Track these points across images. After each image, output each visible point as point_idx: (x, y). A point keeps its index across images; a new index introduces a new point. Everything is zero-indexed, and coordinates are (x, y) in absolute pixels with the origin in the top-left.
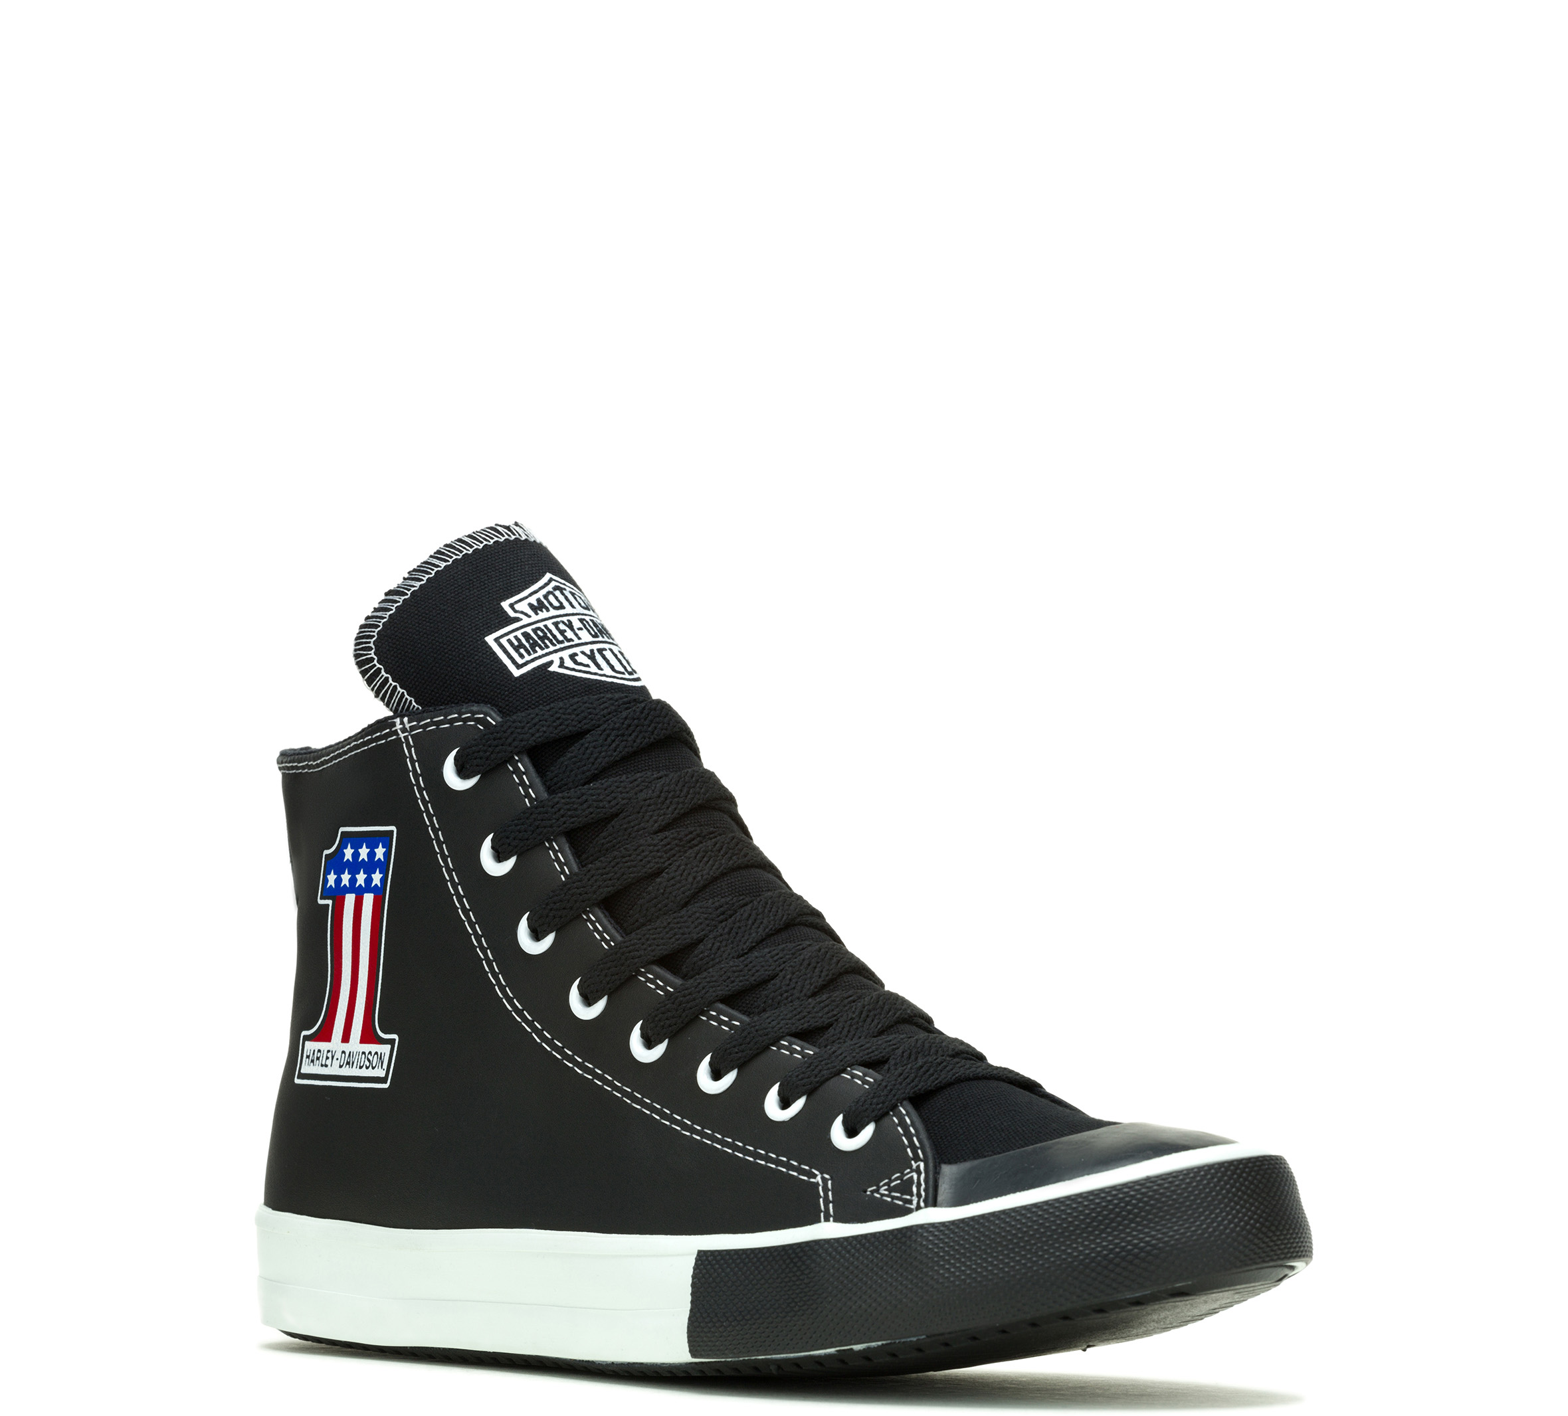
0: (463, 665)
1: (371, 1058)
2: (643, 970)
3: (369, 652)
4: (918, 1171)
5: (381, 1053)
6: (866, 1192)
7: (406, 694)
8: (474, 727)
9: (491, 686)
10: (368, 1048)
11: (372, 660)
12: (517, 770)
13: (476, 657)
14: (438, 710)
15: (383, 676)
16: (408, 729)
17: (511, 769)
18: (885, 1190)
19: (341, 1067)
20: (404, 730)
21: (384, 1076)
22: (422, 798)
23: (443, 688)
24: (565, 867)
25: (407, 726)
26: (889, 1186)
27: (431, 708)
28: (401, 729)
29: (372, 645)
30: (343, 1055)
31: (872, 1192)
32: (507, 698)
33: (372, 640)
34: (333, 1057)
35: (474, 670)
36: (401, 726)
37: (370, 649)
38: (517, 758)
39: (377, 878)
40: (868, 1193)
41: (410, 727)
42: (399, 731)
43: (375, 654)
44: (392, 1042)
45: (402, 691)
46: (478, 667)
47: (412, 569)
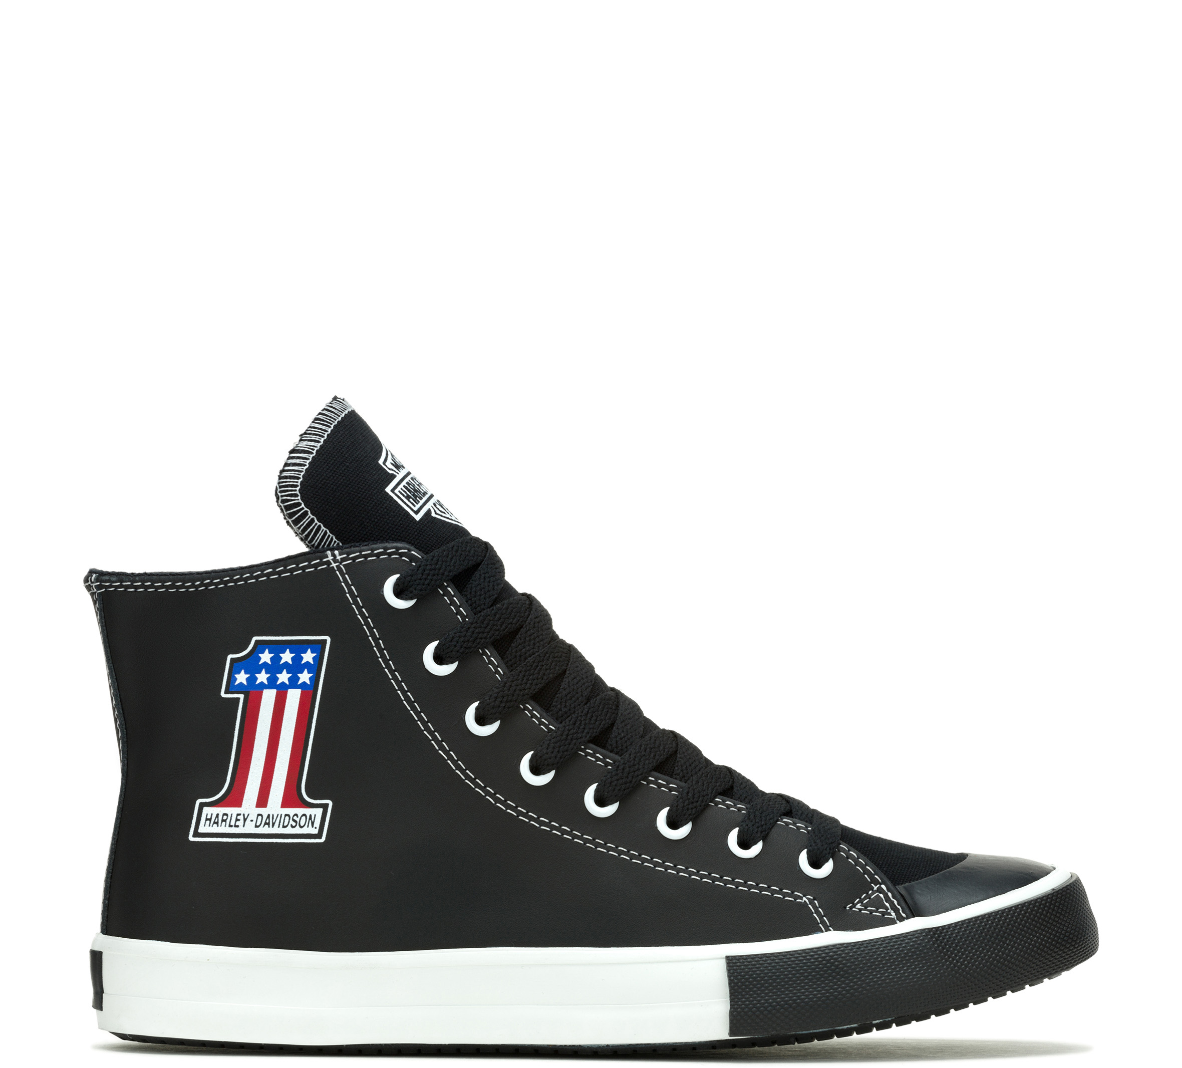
0: (376, 510)
1: (298, 820)
2: (583, 747)
3: (296, 498)
4: (880, 890)
5: (311, 816)
6: (845, 908)
7: (328, 531)
8: (399, 559)
9: (402, 527)
10: (291, 811)
11: (299, 504)
12: (447, 593)
13: (386, 505)
14: (363, 546)
15: (310, 517)
16: (340, 560)
17: (442, 592)
18: (860, 906)
19: (256, 826)
20: (335, 561)
21: (317, 833)
22: (361, 614)
23: (360, 528)
24: (499, 669)
25: (339, 558)
26: (862, 903)
27: (356, 544)
28: (332, 559)
29: (297, 492)
30: (260, 817)
31: (851, 908)
32: (417, 537)
33: (298, 489)
34: (245, 820)
35: (386, 514)
36: (332, 558)
37: (296, 495)
38: (445, 584)
39: (305, 677)
40: (848, 908)
41: (341, 559)
42: (331, 561)
43: (302, 499)
44: (325, 807)
45: (325, 529)
46: (388, 512)
47: (303, 432)
